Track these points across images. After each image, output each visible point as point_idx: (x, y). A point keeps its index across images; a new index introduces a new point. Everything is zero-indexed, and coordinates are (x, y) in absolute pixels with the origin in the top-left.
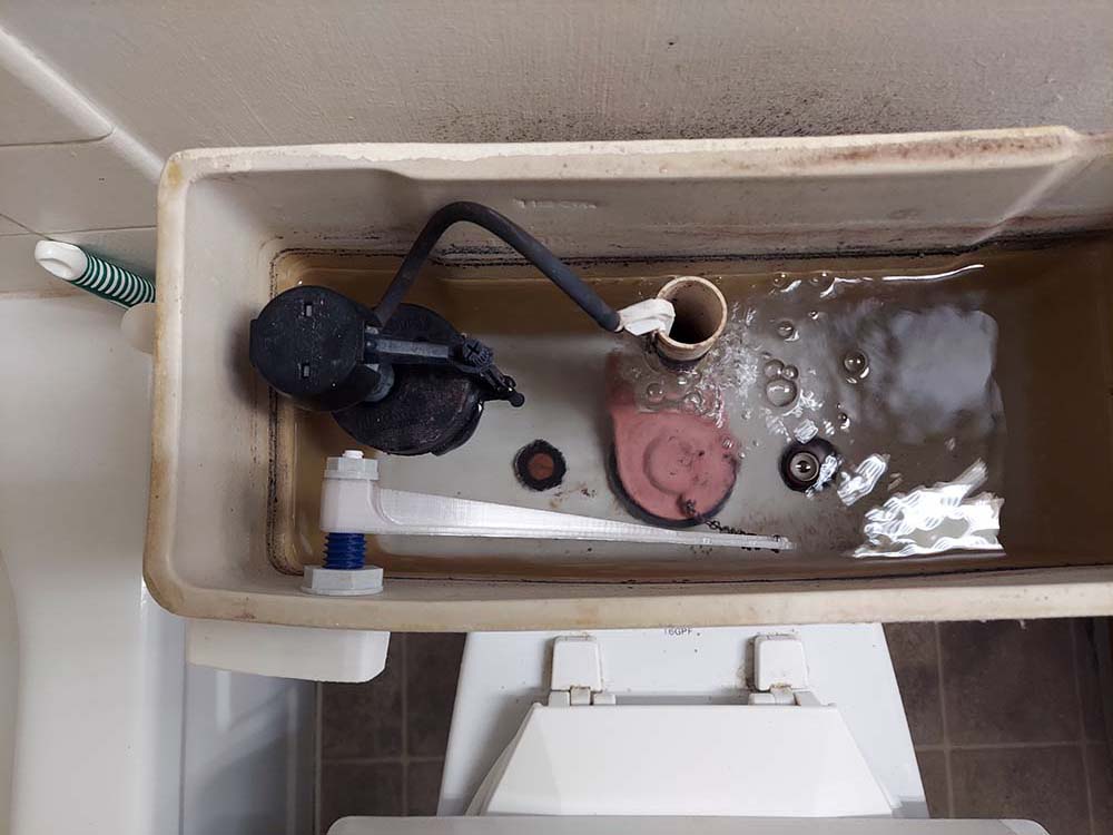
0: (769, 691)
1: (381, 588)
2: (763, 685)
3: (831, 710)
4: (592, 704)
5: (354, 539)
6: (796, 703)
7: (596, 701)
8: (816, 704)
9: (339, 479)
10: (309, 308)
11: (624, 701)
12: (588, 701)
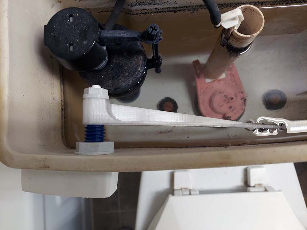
0: (254, 187)
1: (114, 151)
2: (252, 184)
3: (279, 193)
4: (190, 194)
5: (98, 127)
6: (266, 190)
7: (192, 193)
8: (273, 190)
9: (90, 98)
10: (71, 18)
11: (202, 192)
12: (188, 193)
